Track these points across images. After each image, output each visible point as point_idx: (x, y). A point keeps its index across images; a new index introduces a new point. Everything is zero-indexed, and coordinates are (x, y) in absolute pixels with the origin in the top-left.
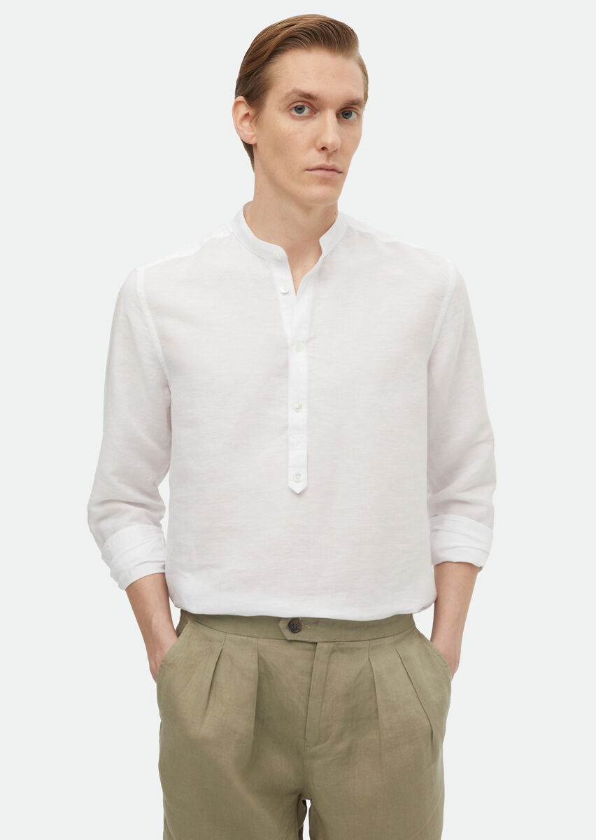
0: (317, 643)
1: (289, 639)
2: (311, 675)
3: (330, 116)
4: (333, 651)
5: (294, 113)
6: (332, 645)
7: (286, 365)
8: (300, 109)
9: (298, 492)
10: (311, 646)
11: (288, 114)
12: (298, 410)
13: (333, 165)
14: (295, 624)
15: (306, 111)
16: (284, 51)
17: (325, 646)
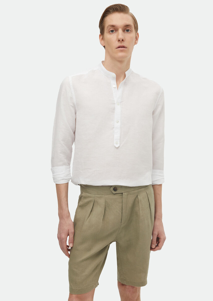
0: (123, 193)
1: (114, 193)
2: (122, 203)
3: (120, 31)
4: (128, 195)
5: (111, 32)
6: (127, 193)
7: (114, 109)
8: (112, 31)
9: (117, 147)
10: (121, 194)
11: (109, 33)
12: (118, 122)
13: (123, 45)
14: (115, 188)
15: (114, 31)
16: (106, 16)
17: (125, 193)
